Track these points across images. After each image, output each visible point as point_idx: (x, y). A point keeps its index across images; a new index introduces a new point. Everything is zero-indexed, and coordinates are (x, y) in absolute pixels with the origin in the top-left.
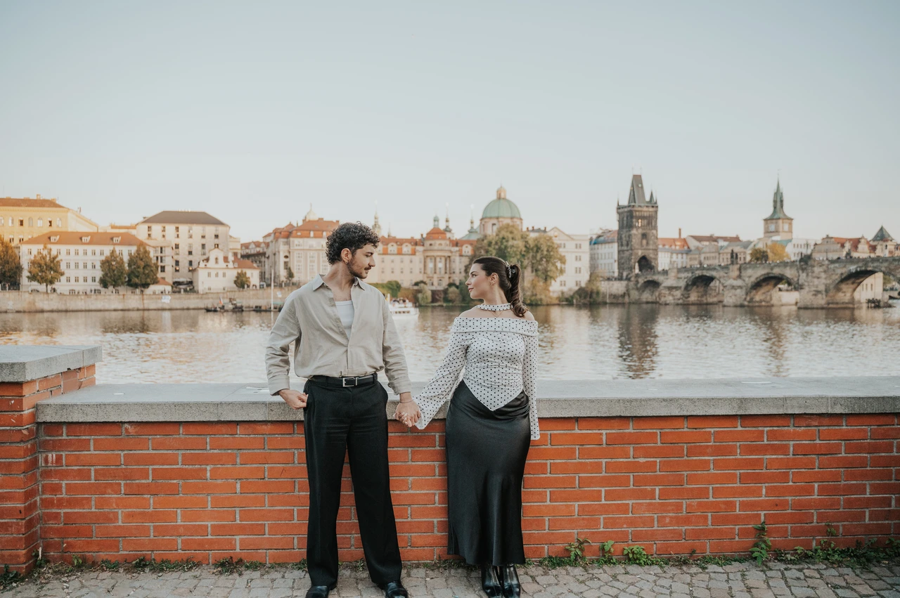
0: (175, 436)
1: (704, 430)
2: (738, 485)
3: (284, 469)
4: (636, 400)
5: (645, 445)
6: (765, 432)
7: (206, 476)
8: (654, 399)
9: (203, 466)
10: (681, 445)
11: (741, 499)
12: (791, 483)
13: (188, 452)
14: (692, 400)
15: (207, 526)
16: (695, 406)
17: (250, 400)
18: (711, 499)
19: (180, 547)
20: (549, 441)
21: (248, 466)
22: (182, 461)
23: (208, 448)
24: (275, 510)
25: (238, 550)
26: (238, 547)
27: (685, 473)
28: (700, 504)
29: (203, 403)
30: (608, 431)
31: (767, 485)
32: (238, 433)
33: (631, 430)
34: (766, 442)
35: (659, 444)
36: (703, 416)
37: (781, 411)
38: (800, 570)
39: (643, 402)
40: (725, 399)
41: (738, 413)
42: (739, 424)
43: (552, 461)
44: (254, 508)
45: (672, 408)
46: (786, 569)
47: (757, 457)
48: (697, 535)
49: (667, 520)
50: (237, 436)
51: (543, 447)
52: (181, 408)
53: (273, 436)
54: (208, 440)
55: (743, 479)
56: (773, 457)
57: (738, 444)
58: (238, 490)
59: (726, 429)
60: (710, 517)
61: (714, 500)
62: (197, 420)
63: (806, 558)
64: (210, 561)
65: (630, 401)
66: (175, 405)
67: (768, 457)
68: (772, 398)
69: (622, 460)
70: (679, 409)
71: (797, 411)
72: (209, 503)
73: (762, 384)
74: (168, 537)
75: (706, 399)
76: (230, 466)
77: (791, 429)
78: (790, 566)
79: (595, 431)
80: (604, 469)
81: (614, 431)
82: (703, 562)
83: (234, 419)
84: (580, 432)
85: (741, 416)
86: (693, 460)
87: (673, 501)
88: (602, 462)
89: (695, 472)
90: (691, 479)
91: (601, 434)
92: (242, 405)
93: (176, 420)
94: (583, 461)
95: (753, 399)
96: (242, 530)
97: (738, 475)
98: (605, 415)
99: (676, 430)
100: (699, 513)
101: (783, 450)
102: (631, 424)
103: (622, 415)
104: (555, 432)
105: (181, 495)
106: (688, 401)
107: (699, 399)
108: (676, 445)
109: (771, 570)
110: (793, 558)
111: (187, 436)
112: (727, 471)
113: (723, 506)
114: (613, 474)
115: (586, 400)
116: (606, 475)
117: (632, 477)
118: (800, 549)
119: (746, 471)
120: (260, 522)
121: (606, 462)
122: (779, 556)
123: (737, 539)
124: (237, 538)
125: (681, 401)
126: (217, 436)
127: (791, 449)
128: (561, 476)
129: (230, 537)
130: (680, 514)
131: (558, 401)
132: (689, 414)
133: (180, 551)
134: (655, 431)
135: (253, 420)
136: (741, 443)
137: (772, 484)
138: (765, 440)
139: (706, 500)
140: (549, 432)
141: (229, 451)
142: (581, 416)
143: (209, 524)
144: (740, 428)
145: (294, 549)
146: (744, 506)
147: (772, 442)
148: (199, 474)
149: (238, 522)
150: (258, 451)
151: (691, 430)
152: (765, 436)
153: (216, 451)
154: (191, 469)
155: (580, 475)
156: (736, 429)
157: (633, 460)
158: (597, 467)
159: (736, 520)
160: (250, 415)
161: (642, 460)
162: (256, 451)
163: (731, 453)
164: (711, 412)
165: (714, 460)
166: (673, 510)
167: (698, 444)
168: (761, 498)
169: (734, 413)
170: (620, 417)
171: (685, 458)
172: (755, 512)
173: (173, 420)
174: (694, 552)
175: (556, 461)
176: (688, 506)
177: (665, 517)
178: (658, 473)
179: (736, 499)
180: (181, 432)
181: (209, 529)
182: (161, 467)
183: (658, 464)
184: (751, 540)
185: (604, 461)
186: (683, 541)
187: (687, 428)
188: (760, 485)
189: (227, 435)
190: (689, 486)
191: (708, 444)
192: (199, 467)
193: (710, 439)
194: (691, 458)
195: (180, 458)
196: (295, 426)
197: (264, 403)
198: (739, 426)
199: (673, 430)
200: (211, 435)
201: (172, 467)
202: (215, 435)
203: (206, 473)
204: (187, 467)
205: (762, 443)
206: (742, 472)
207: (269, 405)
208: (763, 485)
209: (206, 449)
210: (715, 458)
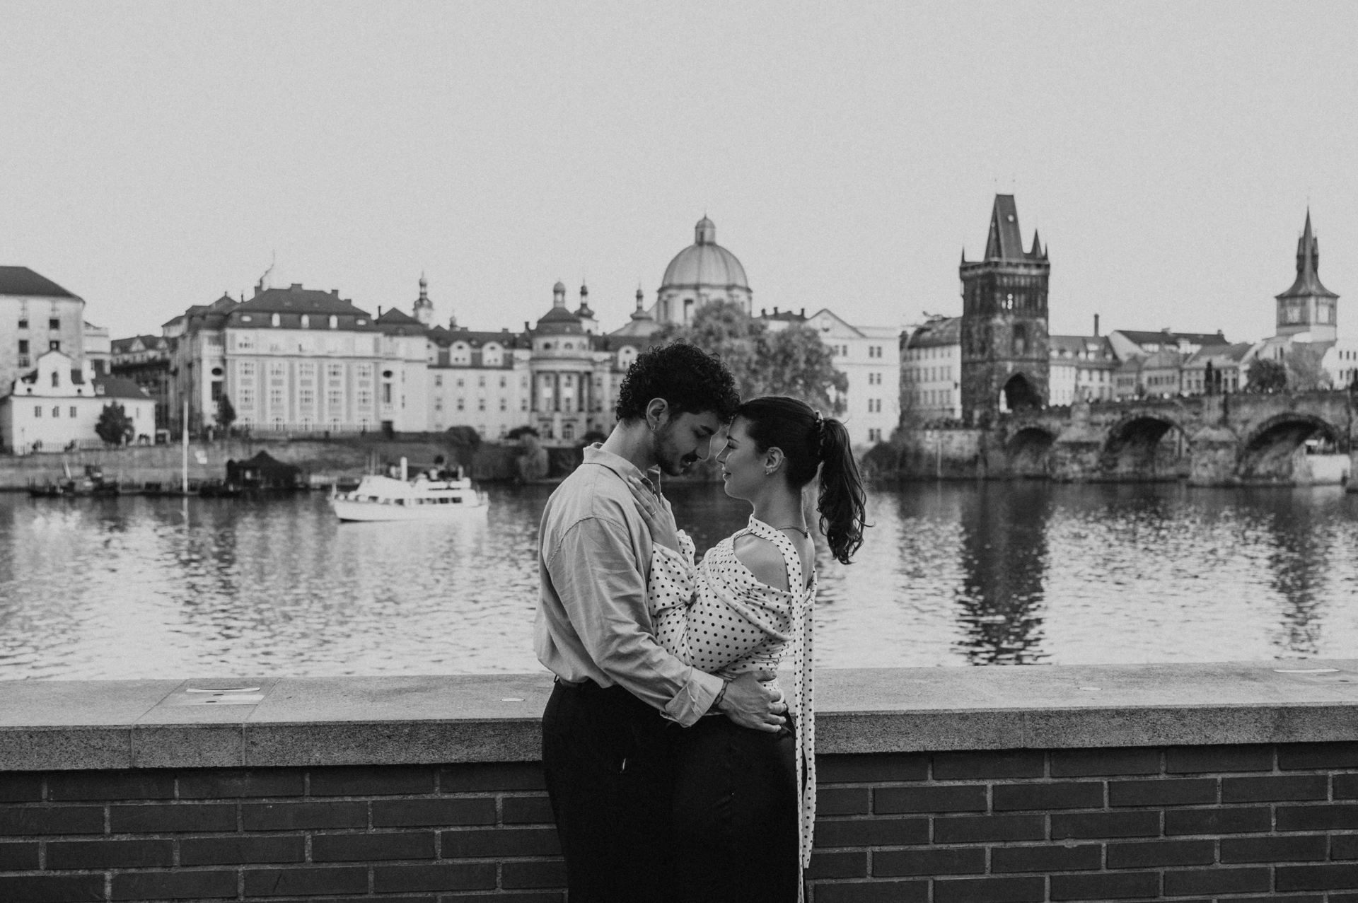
0: (32, 805)
1: (1201, 777)
2: (1272, 894)
3: (281, 874)
4: (1059, 713)
5: (1077, 811)
6: (1330, 781)
7: (102, 895)
8: (1097, 712)
9: (97, 872)
10: (1153, 809)
13: (62, 840)
14: (1178, 714)
16: (1184, 725)
17: (202, 721)
20: (870, 805)
21: (199, 869)
22: (48, 861)
23: (108, 830)
27: (1161, 871)
29: (95, 729)
30: (998, 782)
31: (1332, 893)
32: (177, 793)
33: (1047, 780)
34: (1330, 801)
35: (1106, 808)
36: (1200, 747)
39: (1074, 719)
40: (1247, 710)
41: (1274, 740)
42: (1275, 762)
43: (877, 849)
45: (1136, 730)
47: (1311, 833)
50: (174, 803)
51: (858, 817)
52: (46, 740)
53: (256, 802)
54: (107, 813)
55: (1284, 880)
56: (1347, 832)
57: (1273, 806)
59: (1247, 775)
62: (82, 767)
65: (1047, 715)
66: (31, 733)
67: (1334, 833)
68: (1346, 708)
69: (1026, 844)
70: (1150, 733)
73: (1320, 675)
75: (1207, 711)
76: (159, 870)
79: (969, 783)
80: (988, 864)
81: (1010, 782)
83: (168, 764)
84: (936, 784)
85: (1279, 747)
86: (1177, 842)
88: (983, 850)
89: (1183, 869)
90: (1173, 883)
91: (984, 788)
92: (187, 733)
94: (944, 847)
95: (1306, 710)
97: (1272, 874)
98: (993, 747)
99: (1143, 779)
102: (1047, 766)
103: (1029, 746)
104: (884, 785)
106: (1168, 717)
107: (1193, 711)
108: (1143, 810)
111: (59, 805)
114: (1008, 875)
115: (951, 715)
116: (993, 876)
117: (1047, 880)
119: (1289, 864)
121: (993, 849)
125: (1155, 716)
126: (128, 804)
128: (896, 880)
131: (891, 716)
132: (1170, 742)
134: (1097, 780)
135: (212, 765)
136: (1280, 804)
137: (1342, 892)
138: (1330, 796)
140: (870, 786)
141: (157, 837)
142: (940, 749)
144: (1277, 773)
147: (1343, 802)
148: (86, 890)
150: (223, 836)
151: (1176, 777)
152: (1330, 787)
153: (124, 838)
154: (70, 878)
155: (938, 878)
156: (1268, 775)
157: (1051, 844)
158: (973, 861)
160: (205, 754)
161: (1070, 844)
162: (217, 836)
163: (1257, 826)
164: (1218, 737)
165: (1222, 841)
167: (1189, 807)
169: (1266, 741)
170: (1024, 752)
171: (1162, 837)
173: (28, 768)
175: (885, 849)
178: (1105, 871)
180: (45, 793)
183: (1104, 852)
185: (988, 847)
187: (1167, 773)
188: (1318, 894)
189: (151, 800)
190: (1168, 899)
191: (1210, 807)
192: (87, 872)
193: (1215, 795)
194: (1173, 838)
195: (42, 854)
196: (307, 780)
197: (236, 728)
198: (1276, 768)
199: (1136, 778)
200: (113, 801)
201: (24, 874)
202: (122, 800)
203: (103, 887)
204: (58, 873)
205: (1323, 803)
206: (1280, 865)
207: (247, 732)
208: (1325, 894)
209: (102, 834)
210: (1224, 836)
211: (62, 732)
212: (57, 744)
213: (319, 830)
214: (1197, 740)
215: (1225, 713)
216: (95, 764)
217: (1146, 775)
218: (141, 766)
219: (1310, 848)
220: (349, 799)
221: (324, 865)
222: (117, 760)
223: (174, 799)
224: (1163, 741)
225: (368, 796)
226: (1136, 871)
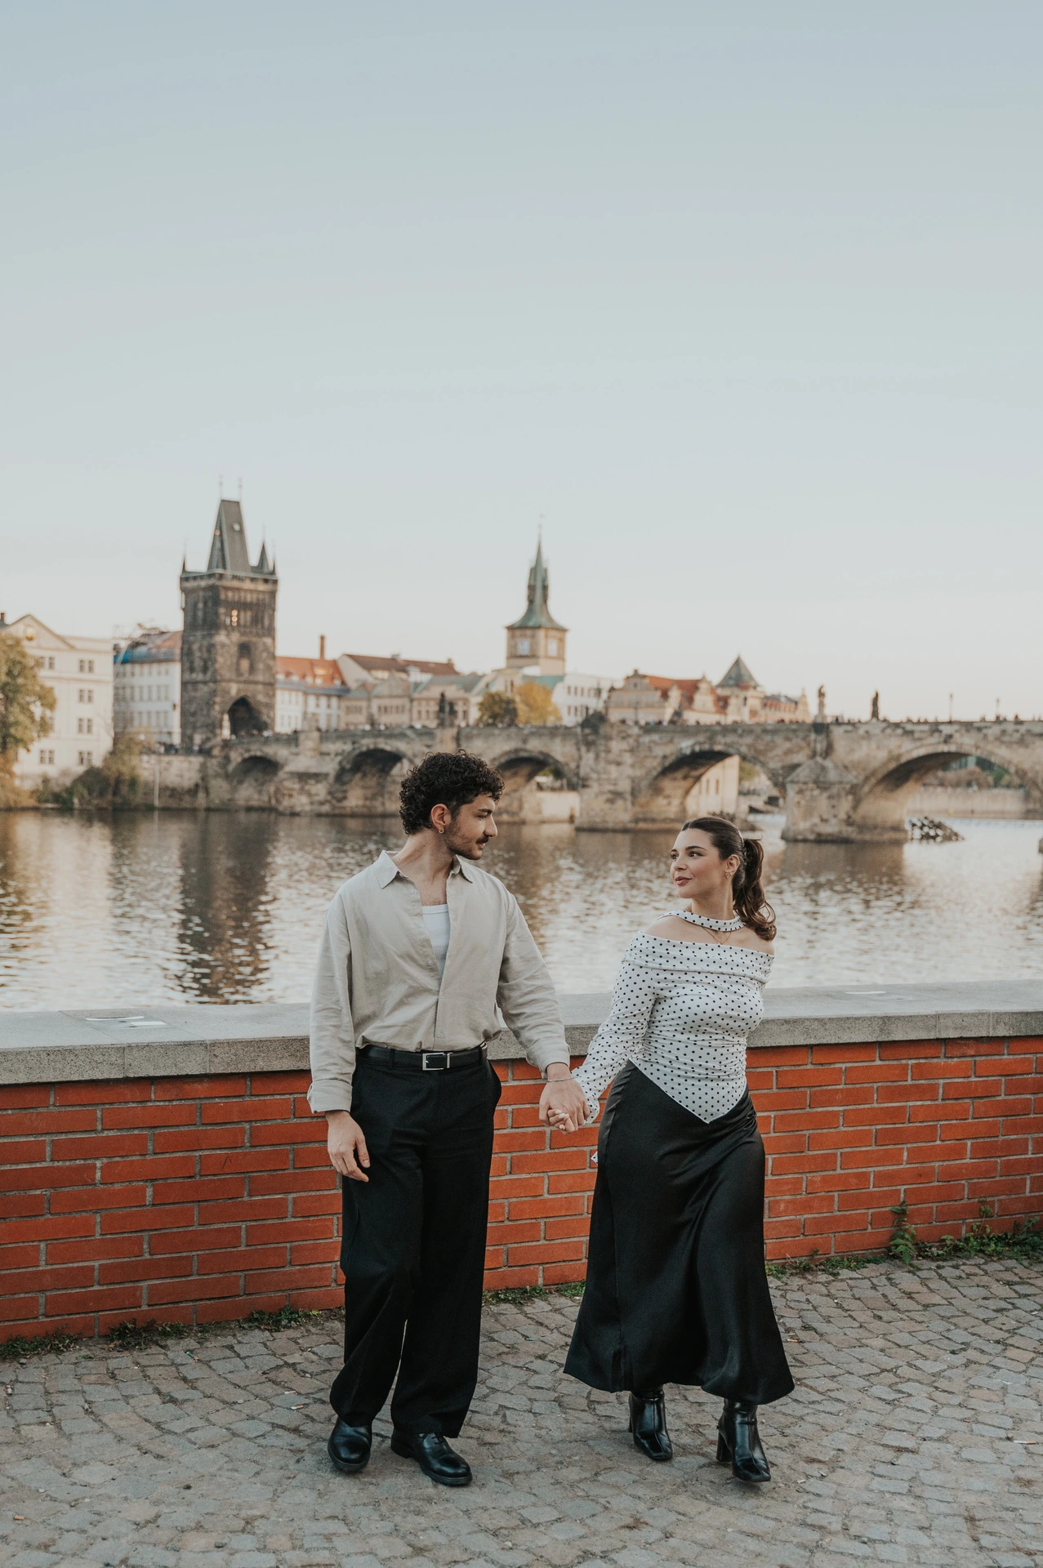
0: (41, 1110)
1: (832, 1066)
2: (874, 1148)
3: (228, 1157)
6: (910, 1067)
7: (94, 1179)
8: (773, 1021)
9: (89, 1162)
10: (802, 1089)
11: (876, 1169)
12: (938, 1142)
13: (63, 1137)
14: (821, 1021)
15: (92, 1268)
16: (826, 1030)
17: (180, 1039)
18: (839, 1171)
19: (42, 1310)
21: (167, 1156)
22: (53, 1153)
23: (99, 1127)
24: (212, 1230)
25: (145, 1308)
26: (144, 1301)
27: (806, 1133)
28: (825, 1180)
29: (98, 1048)
31: (909, 1146)
32: (153, 1097)
34: (910, 1082)
35: (775, 1090)
36: (834, 1044)
37: (932, 1036)
38: (956, 1267)
41: (880, 1039)
42: (878, 1054)
44: (175, 1230)
45: (796, 1033)
46: (939, 1267)
47: (897, 1104)
48: (820, 1226)
49: (782, 1206)
50: (149, 1104)
52: (60, 1057)
53: (210, 1101)
54: (99, 1114)
55: (881, 1138)
56: (918, 1103)
57: (875, 1085)
58: (149, 1199)
59: (860, 1064)
60: (836, 1199)
61: (842, 1172)
62: (86, 1077)
63: (956, 1251)
64: (96, 1330)
66: (48, 1052)
67: (911, 1104)
68: (922, 1016)
70: (805, 1035)
71: (952, 1034)
72: (98, 1229)
74: (22, 1295)
75: (839, 1019)
76: (138, 1158)
77: (942, 1061)
78: (941, 1263)
82: (831, 1266)
83: (152, 1073)
85: (880, 1044)
86: (816, 1112)
87: (791, 1176)
89: (819, 1131)
90: (813, 1142)
92: (165, 1049)
93: (49, 1080)
95: (898, 1018)
96: (150, 1270)
97: (874, 1133)
99: (797, 1068)
100: (823, 1194)
101: (928, 1092)
105: (49, 1216)
106: (816, 1023)
107: (831, 1020)
108: (796, 1090)
109: (919, 1269)
110: (940, 1252)
111: (63, 1109)
112: (859, 1128)
113: (853, 1181)
118: (949, 1239)
119: (884, 1126)
120: (185, 1254)
122: (922, 1252)
123: (870, 1230)
124: (144, 1284)
125: (807, 1023)
126: (116, 1106)
127: (941, 1091)
129: (131, 1285)
130: (798, 1197)
132: (818, 1041)
133: (42, 1319)
134: (769, 1069)
135: (184, 1073)
136: (880, 1084)
137: (915, 1145)
138: (909, 1078)
139: (831, 1173)
141: (136, 1132)
143: (96, 1264)
144: (878, 1062)
145: (239, 1296)
146: (881, 1178)
147: (917, 1082)
148: (82, 1176)
149: (147, 1256)
150: (186, 1128)
151: (817, 1067)
152: (909, 1072)
153: (111, 1133)
154: (69, 1168)
156: (873, 1064)
159: (869, 1200)
160: (179, 1065)
162: (182, 1129)
163: (865, 1101)
165: (845, 1111)
166: (789, 1190)
167: (825, 1088)
168: (901, 1167)
169: (875, 1040)
171: (808, 1109)
172: (894, 1188)
173: (44, 1080)
174: (816, 1252)
176: (810, 1183)
177: (777, 1202)
179: (870, 1169)
180: (52, 1100)
181: (96, 1273)
182: (14, 1167)
184: (885, 1230)
186: (802, 1237)
187: (812, 1064)
188: (900, 1146)
189: (133, 1102)
190: (811, 1153)
191: (838, 1087)
192: (82, 1162)
193: (841, 1080)
194: (815, 1110)
195: (48, 1149)
196: (248, 1083)
197: (202, 1044)
198: (877, 1059)
199: (793, 1068)
200: (104, 1104)
201: (34, 1166)
202: (111, 1104)
203: (95, 1174)
204: (60, 1163)
205: (905, 1083)
206: (879, 1127)
207: (210, 1047)
208: (905, 1146)
209: (95, 1131)
210: (845, 1108)
211: (71, 1051)
212: (68, 1059)
213: (256, 1121)
214: (833, 1041)
215: (850, 1021)
216: (98, 1076)
217: (799, 1065)
218: (132, 1076)
219: (895, 1115)
220: (278, 1097)
221: (258, 1149)
222: (114, 1071)
223: (150, 1101)
224: (813, 1041)
225: (290, 1094)
226: (792, 1133)
